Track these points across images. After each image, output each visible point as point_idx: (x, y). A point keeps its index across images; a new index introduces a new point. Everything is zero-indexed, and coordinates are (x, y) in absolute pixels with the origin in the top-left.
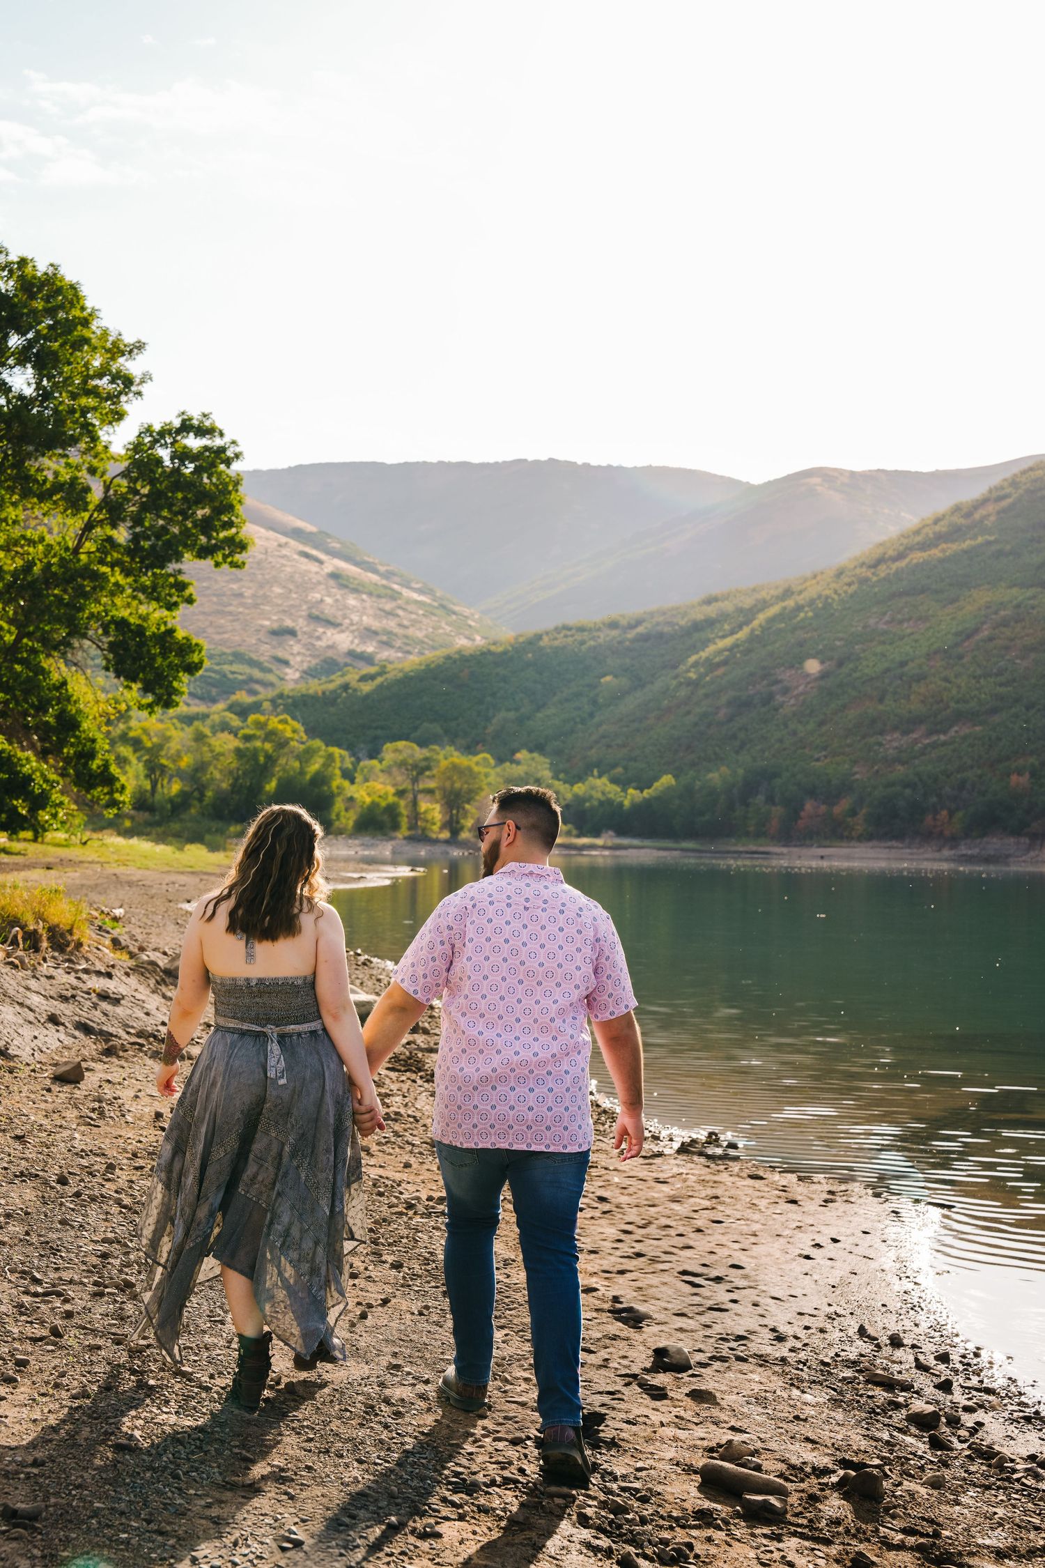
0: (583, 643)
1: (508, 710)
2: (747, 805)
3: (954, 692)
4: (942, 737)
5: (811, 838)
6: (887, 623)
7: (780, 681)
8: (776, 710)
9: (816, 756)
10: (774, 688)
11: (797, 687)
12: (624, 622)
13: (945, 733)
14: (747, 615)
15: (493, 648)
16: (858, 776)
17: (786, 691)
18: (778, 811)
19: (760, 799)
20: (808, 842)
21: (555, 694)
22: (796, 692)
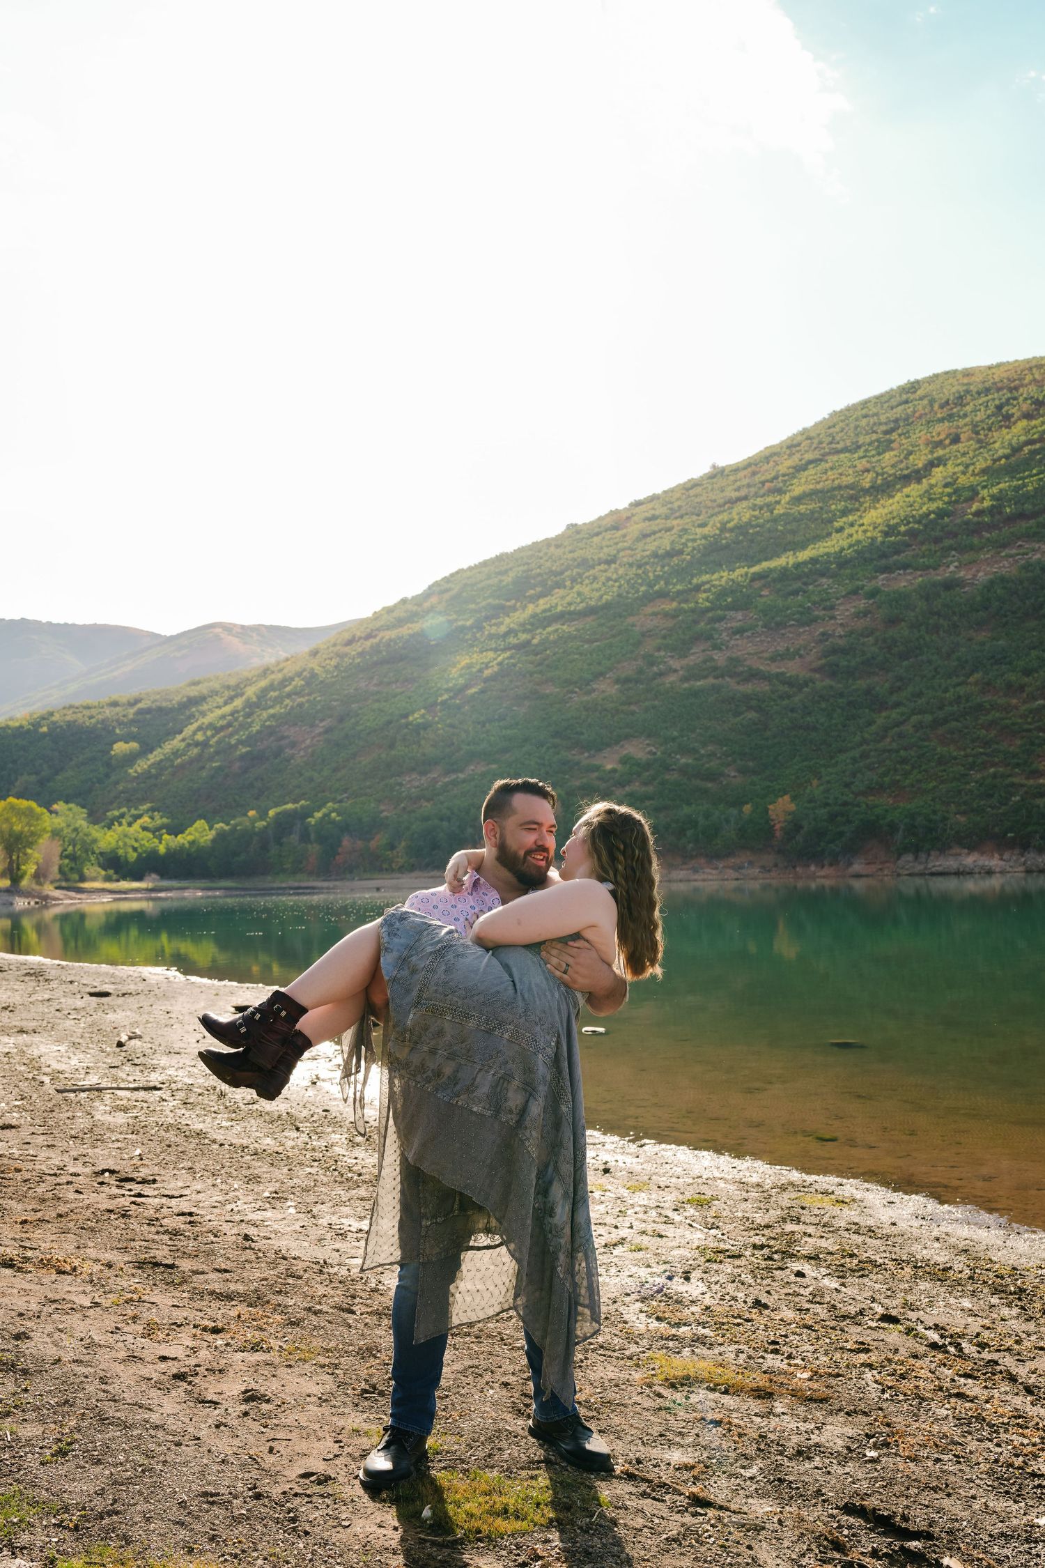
0: (91, 717)
1: (29, 774)
2: (281, 845)
3: (463, 735)
4: (461, 776)
5: (351, 872)
6: (376, 685)
7: (288, 737)
8: (288, 761)
9: (339, 798)
10: (283, 743)
11: (304, 741)
12: (124, 700)
13: (462, 771)
14: (237, 690)
15: (11, 724)
16: (385, 814)
17: (293, 745)
18: (314, 849)
19: (294, 838)
20: (348, 876)
21: (71, 759)
22: (303, 746)
